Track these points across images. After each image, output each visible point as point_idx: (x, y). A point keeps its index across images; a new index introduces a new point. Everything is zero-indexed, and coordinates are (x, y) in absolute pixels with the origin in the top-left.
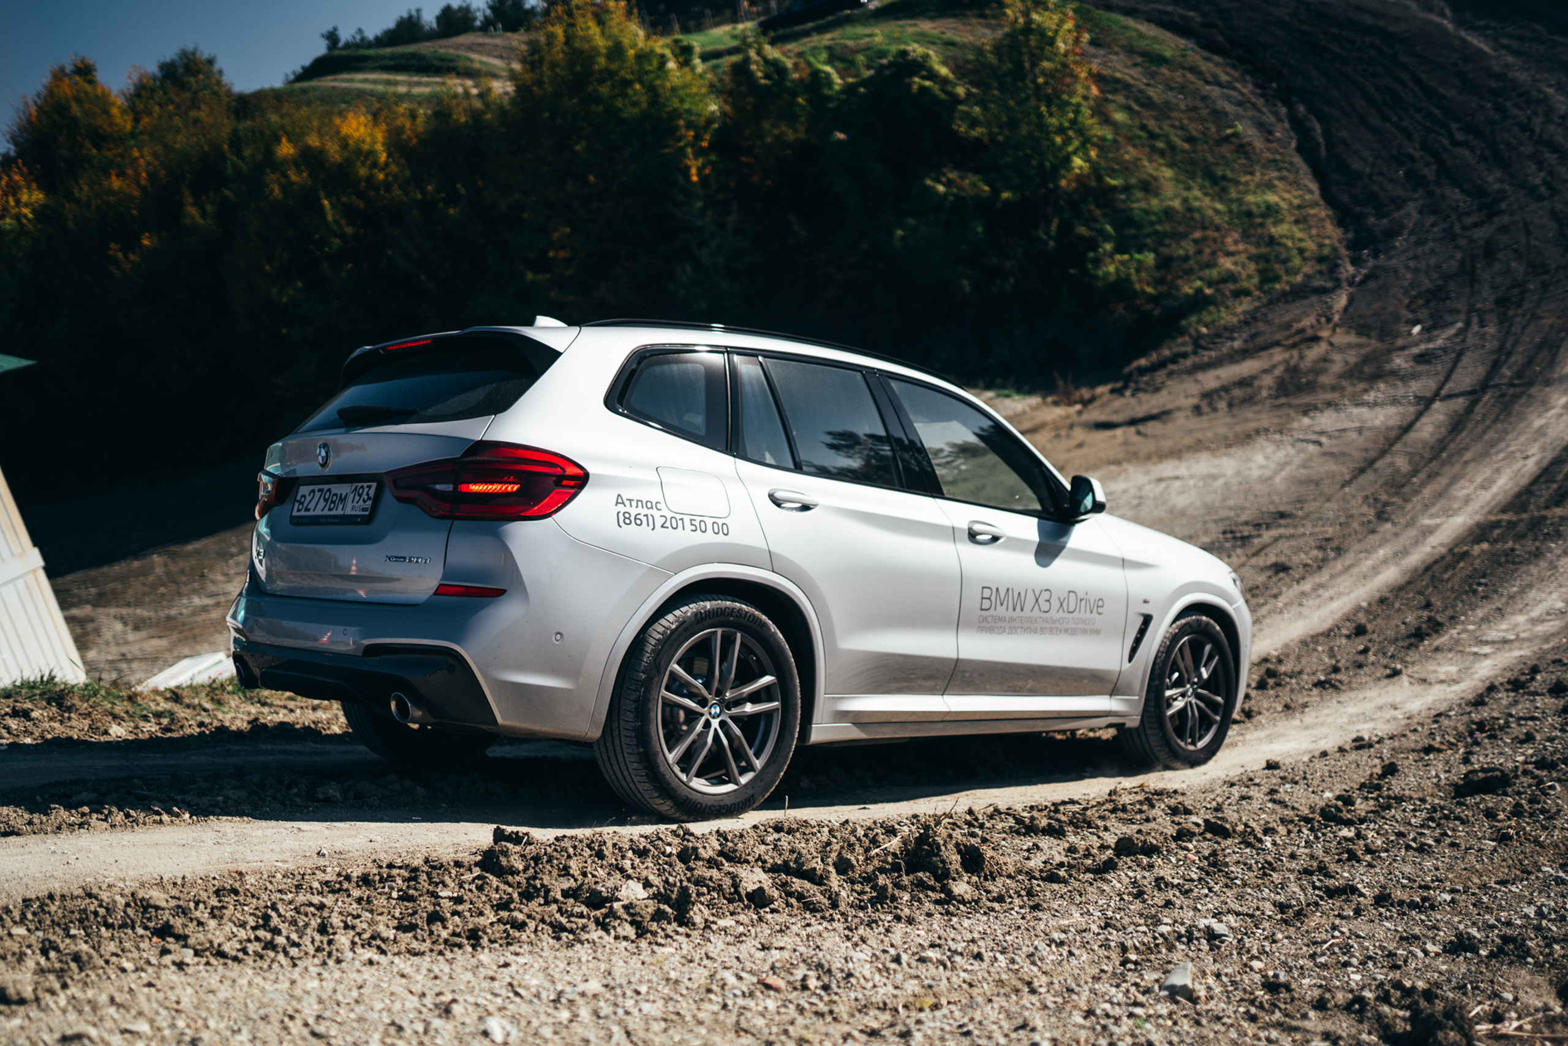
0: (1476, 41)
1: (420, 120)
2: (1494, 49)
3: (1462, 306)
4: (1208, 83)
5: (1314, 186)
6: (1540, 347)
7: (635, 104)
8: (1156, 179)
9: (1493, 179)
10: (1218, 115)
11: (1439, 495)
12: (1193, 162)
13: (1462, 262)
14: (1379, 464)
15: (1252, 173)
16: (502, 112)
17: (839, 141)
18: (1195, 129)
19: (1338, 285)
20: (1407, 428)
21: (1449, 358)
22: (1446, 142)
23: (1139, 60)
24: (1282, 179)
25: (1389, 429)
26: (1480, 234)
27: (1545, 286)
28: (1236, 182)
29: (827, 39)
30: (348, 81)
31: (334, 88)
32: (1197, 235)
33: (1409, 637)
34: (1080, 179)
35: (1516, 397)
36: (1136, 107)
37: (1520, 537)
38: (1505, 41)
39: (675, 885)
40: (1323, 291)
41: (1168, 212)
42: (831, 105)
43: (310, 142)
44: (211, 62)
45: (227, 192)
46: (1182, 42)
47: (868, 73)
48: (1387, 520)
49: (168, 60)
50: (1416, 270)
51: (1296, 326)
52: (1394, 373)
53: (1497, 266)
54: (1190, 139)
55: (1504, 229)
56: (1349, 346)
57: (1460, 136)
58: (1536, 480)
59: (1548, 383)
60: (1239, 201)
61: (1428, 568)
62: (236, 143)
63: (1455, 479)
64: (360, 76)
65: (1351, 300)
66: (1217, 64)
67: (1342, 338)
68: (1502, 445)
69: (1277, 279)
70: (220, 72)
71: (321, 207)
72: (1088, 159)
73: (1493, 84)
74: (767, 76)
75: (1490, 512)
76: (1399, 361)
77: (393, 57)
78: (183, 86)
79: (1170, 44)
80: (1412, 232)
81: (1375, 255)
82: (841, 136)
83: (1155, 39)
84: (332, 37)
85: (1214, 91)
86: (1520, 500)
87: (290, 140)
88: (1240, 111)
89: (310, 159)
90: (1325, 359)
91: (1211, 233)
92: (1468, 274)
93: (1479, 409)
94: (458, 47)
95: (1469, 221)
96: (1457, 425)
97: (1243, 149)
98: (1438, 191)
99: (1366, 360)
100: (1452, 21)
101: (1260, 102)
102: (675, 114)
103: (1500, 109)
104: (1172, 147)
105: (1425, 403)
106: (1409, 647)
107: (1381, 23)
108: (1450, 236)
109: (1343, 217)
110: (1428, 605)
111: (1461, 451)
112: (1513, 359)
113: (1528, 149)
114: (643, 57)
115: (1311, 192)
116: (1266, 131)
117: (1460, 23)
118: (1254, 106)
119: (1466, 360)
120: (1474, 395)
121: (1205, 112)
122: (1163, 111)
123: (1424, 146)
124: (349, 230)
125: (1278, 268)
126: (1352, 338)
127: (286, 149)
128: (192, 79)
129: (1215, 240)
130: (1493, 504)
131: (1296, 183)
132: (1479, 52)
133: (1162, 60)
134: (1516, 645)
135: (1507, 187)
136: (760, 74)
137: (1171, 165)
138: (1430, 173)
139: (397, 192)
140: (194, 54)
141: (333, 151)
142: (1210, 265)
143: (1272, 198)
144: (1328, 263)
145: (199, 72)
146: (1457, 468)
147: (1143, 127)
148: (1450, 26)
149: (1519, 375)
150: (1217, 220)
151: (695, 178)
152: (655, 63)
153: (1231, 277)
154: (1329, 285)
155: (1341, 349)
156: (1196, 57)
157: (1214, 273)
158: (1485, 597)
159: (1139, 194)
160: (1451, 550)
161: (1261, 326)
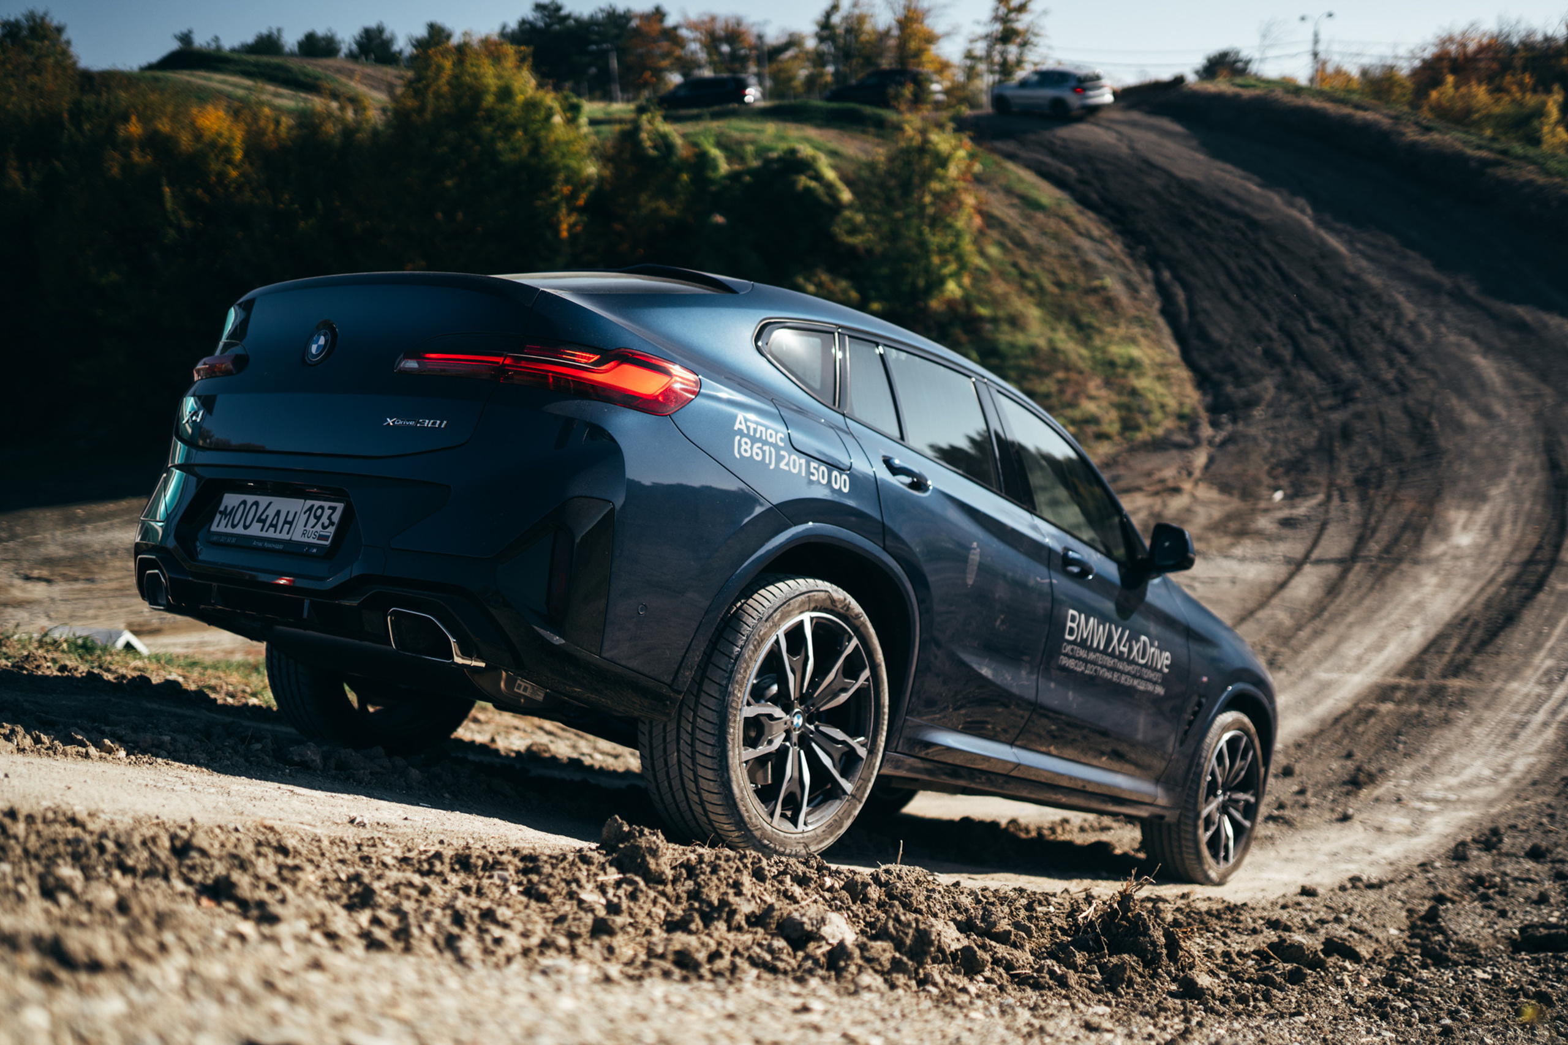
0: (1334, 242)
1: (283, 129)
2: (1350, 251)
3: (1322, 479)
4: (1080, 234)
5: (1175, 348)
6: (1405, 527)
7: (514, 150)
8: (1022, 315)
9: (1347, 369)
10: (1087, 267)
11: (1330, 652)
12: (1061, 307)
13: (1320, 440)
14: (1261, 614)
15: (1116, 325)
16: (375, 133)
17: (718, 226)
18: (1065, 276)
19: (1197, 443)
20: (1282, 586)
21: (1314, 526)
22: (1302, 327)
23: (1015, 201)
24: (1146, 336)
25: (1262, 585)
26: (1337, 417)
27: (1402, 474)
28: (1100, 332)
29: (715, 125)
30: (205, 78)
31: (189, 82)
32: (1060, 375)
33: (1345, 783)
34: (951, 304)
35: (1387, 572)
36: (1009, 245)
37: (1424, 702)
38: (1360, 246)
39: (909, 925)
40: (1182, 447)
41: (1033, 350)
42: (713, 188)
43: (160, 126)
44: (59, 30)
45: (57, 163)
46: (1058, 193)
47: (755, 163)
48: (1280, 668)
49: (12, 19)
50: (1275, 441)
51: (1158, 476)
52: (1259, 534)
53: (1354, 449)
54: (1059, 284)
55: (1360, 416)
56: (1212, 502)
57: (1315, 325)
58: (1425, 650)
59: (1416, 562)
60: (1104, 351)
61: (1337, 720)
62: (77, 113)
63: (1341, 639)
64: (218, 77)
65: (1211, 460)
66: (1090, 219)
67: (1205, 492)
68: (1383, 613)
69: (1137, 428)
70: (68, 43)
71: (161, 196)
72: (960, 285)
73: (1348, 283)
74: (655, 147)
75: (1386, 674)
76: (1264, 523)
77: (256, 65)
78: (27, 49)
79: (1046, 193)
80: (1270, 405)
81: (1234, 420)
82: (719, 219)
83: (1033, 186)
84: (186, 38)
85: (1085, 244)
86: (1415, 666)
87: (139, 120)
88: (1109, 266)
89: (156, 143)
90: (1188, 510)
91: (1074, 376)
92: (1326, 451)
93: (1352, 578)
94: (326, 68)
95: (1327, 402)
96: (1333, 589)
97: (1109, 302)
98: (1295, 372)
99: (1229, 517)
100: (1313, 219)
101: (1128, 261)
102: (553, 169)
103: (1354, 307)
104: (1041, 289)
105: (1297, 566)
106: (1348, 794)
107: (1247, 210)
108: (1306, 415)
109: (1203, 381)
110: (1349, 756)
111: (1344, 613)
112: (1378, 535)
113: (1379, 347)
114: (532, 105)
115: (1171, 352)
116: (1133, 289)
117: (1319, 222)
118: (1123, 265)
119: (1331, 530)
120: (1346, 563)
121: (1075, 261)
122: (1036, 254)
123: (1281, 328)
124: (187, 223)
125: (1141, 420)
126: (1213, 494)
127: (135, 128)
128: (37, 44)
129: (1077, 383)
130: (1388, 666)
131: (1158, 343)
132: (1335, 253)
133: (1037, 206)
134: (1459, 805)
135: (1360, 377)
136: (648, 144)
137: (1040, 305)
138: (1287, 353)
139: (248, 195)
140: (43, 19)
141: (185, 140)
142: (1072, 405)
143: (1135, 352)
144: (1188, 421)
145: (45, 37)
146: (1342, 629)
147: (1015, 265)
148: (1309, 223)
149: (1387, 550)
150: (1081, 364)
151: (564, 234)
152: (543, 113)
153: (1094, 420)
154: (1190, 441)
155: (1205, 503)
156: (1070, 208)
157: (1076, 414)
158: (1407, 755)
159: (1005, 327)
160: (1356, 705)
161: (1121, 471)
